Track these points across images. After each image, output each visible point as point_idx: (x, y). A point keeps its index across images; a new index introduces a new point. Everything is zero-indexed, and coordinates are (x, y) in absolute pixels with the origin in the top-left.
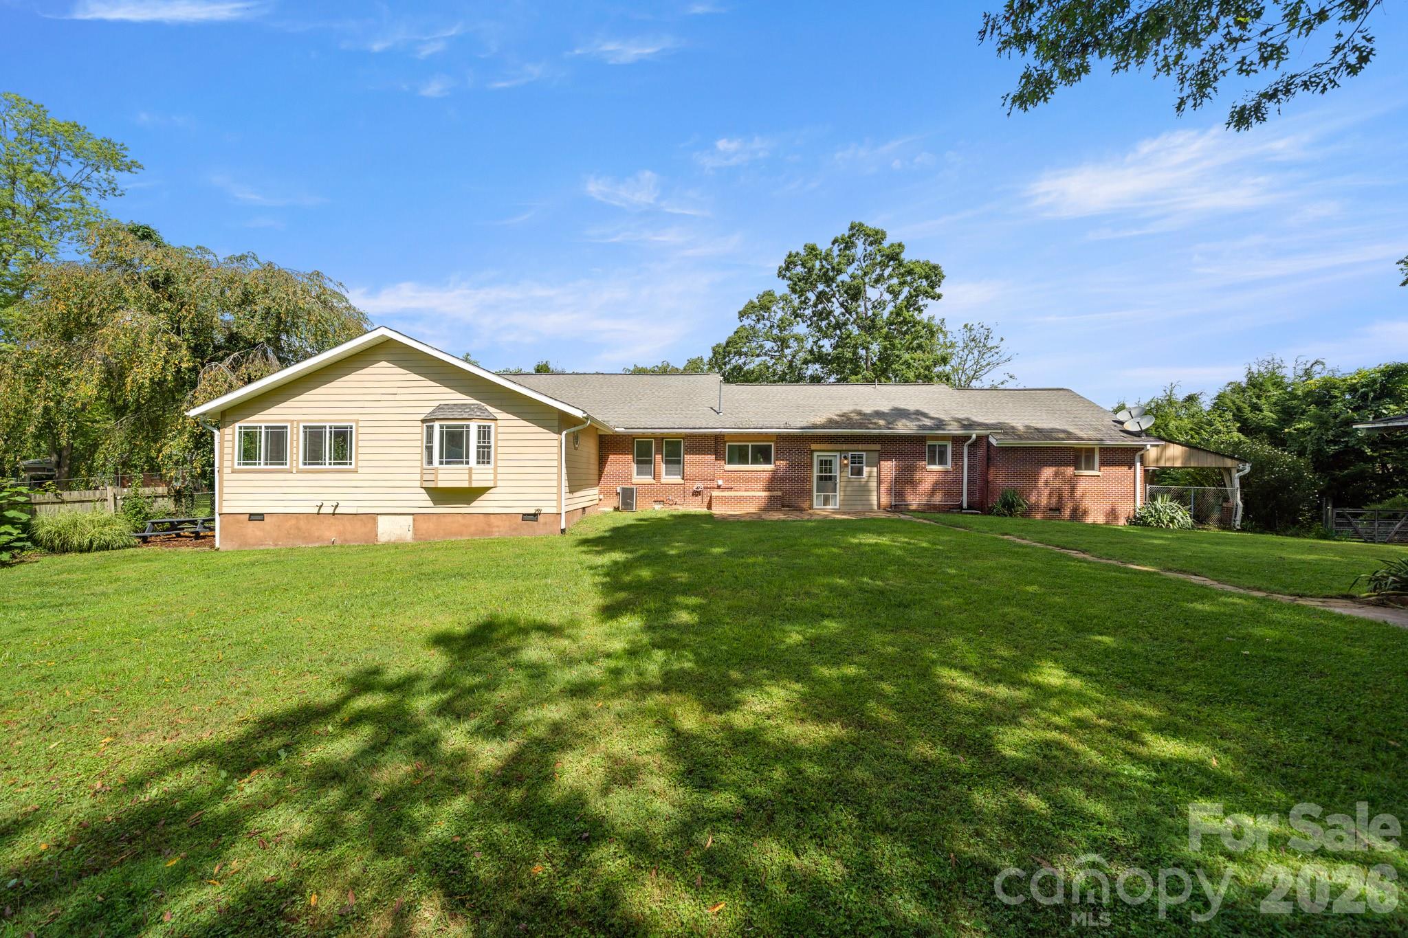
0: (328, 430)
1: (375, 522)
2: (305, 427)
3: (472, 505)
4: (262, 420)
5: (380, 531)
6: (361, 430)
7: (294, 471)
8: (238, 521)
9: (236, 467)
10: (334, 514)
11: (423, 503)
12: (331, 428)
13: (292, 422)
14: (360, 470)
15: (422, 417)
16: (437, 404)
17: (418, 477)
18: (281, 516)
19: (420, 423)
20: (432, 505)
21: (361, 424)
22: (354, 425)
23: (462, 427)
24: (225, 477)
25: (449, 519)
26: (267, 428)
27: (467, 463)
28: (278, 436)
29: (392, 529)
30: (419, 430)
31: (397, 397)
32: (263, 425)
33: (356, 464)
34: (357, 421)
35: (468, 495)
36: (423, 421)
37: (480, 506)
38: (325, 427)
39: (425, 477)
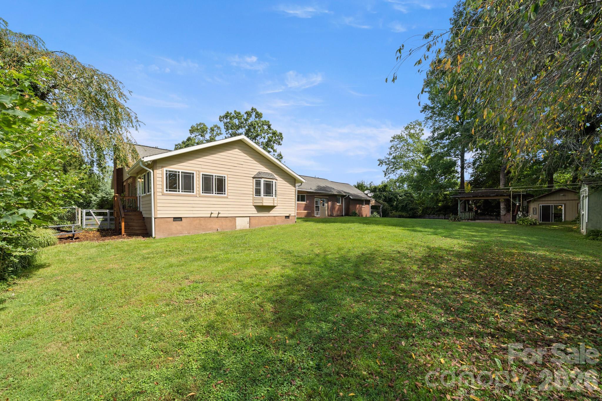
0: (214, 177)
1: (235, 220)
2: (203, 175)
3: (271, 212)
4: (180, 168)
5: (237, 224)
6: (229, 179)
7: (198, 196)
8: (167, 222)
9: (165, 192)
10: (217, 217)
11: (253, 212)
12: (215, 176)
13: (196, 171)
14: (229, 197)
15: (253, 176)
16: (258, 171)
17: (252, 201)
18: (192, 219)
19: (252, 178)
20: (256, 212)
21: (229, 176)
22: (226, 176)
23: (270, 182)
24: (158, 197)
25: (262, 218)
26: (182, 172)
27: (272, 196)
28: (188, 178)
29: (242, 224)
30: (252, 181)
31: (243, 166)
32: (180, 171)
33: (227, 195)
34: (228, 175)
35: (269, 208)
36: (253, 178)
37: (273, 213)
38: (213, 176)
39: (255, 201)
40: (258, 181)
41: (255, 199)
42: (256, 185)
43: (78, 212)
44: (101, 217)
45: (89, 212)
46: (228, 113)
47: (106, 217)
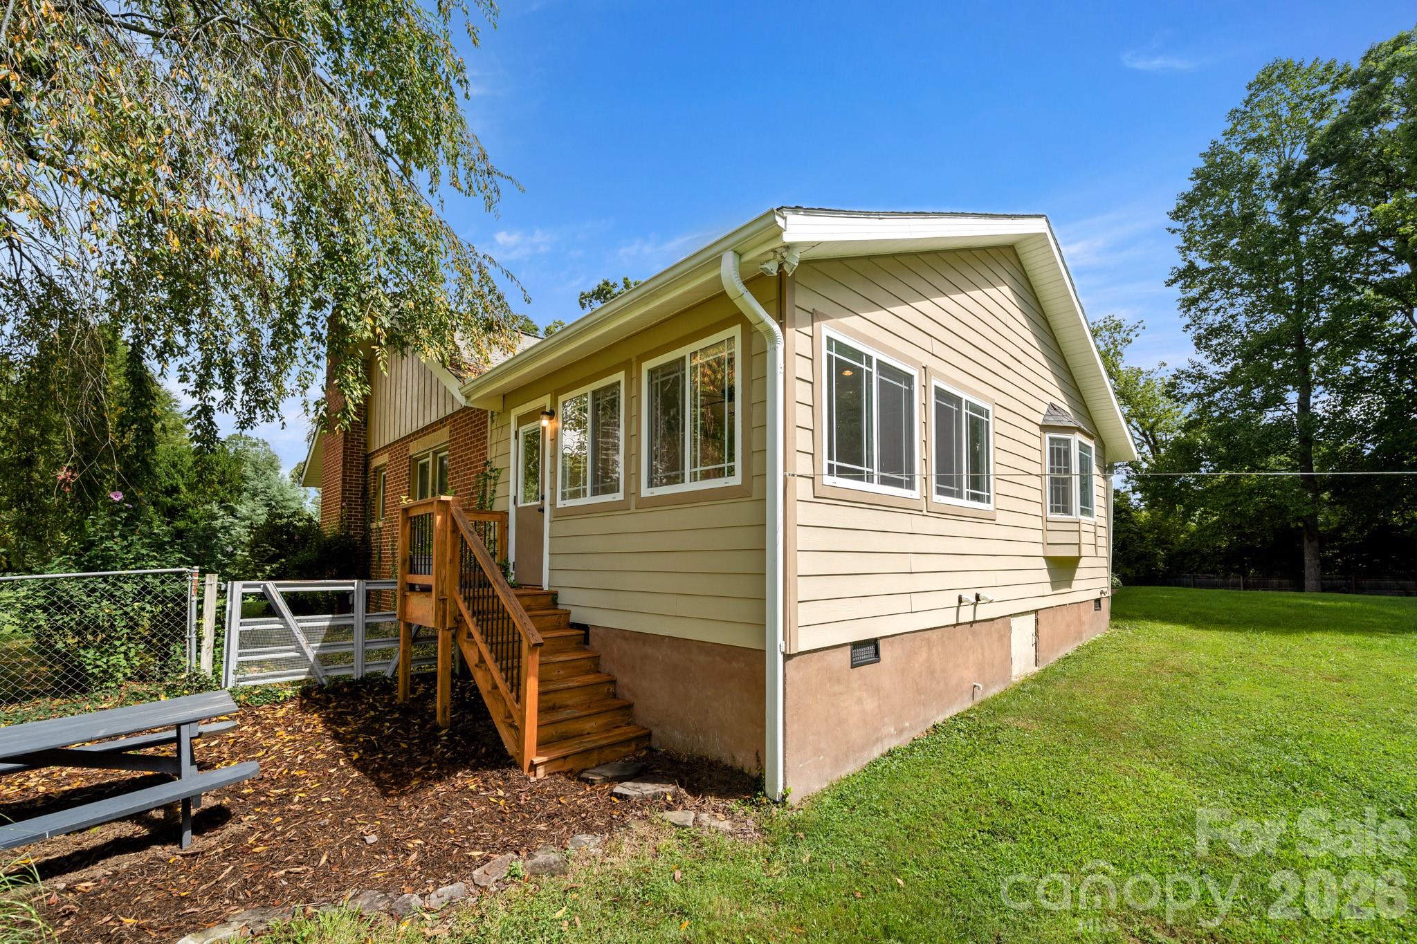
0: (964, 410)
1: (1010, 630)
3: (1073, 586)
4: (869, 337)
5: (1013, 652)
6: (997, 427)
7: (925, 510)
8: (831, 676)
9: (826, 478)
10: (973, 623)
11: (1043, 587)
12: (966, 406)
14: (998, 517)
15: (1041, 420)
16: (1049, 400)
17: (1041, 536)
18: (907, 641)
19: (1037, 430)
21: (996, 411)
22: (990, 409)
23: (1087, 449)
24: (800, 513)
25: (1059, 615)
26: (878, 365)
27: (1091, 513)
29: (1022, 649)
30: (1039, 444)
31: (1022, 370)
32: (874, 355)
33: (994, 504)
34: (993, 404)
36: (1044, 428)
37: (1076, 588)
38: (959, 401)
39: (1053, 538)
40: (1059, 441)
41: (1051, 526)
42: (1052, 463)
43: (201, 594)
44: (323, 621)
45: (263, 596)
46: (606, 284)
47: (343, 620)
